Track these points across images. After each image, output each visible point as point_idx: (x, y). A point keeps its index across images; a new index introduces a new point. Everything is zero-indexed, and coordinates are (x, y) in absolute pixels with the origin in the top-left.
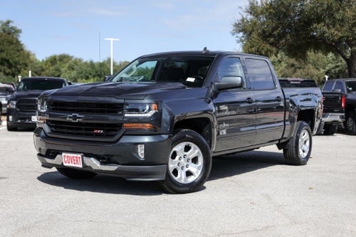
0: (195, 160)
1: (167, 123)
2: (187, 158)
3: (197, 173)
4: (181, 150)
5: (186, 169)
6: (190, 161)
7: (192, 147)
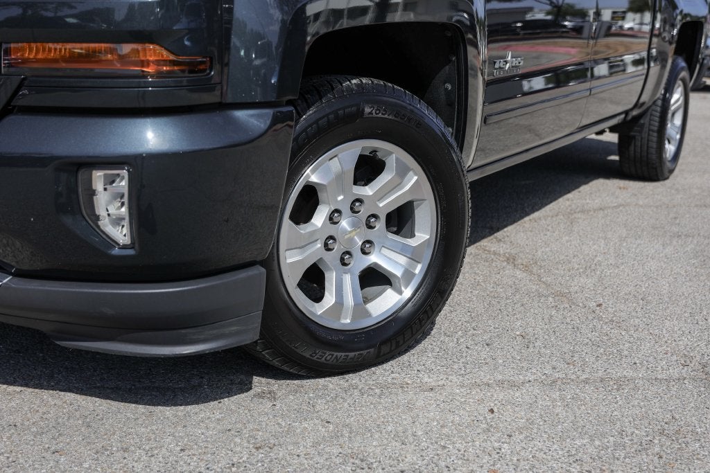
0: (400, 220)
1: (263, 51)
2: (364, 211)
3: (408, 275)
4: (339, 177)
5: (361, 263)
6: (380, 225)
7: (391, 162)
